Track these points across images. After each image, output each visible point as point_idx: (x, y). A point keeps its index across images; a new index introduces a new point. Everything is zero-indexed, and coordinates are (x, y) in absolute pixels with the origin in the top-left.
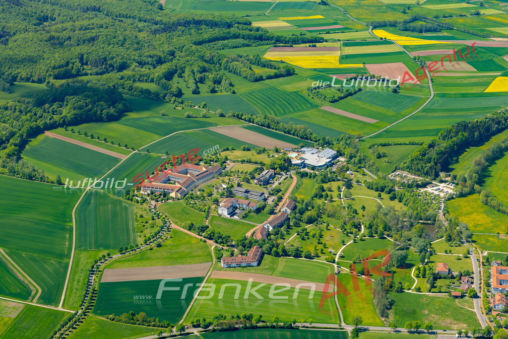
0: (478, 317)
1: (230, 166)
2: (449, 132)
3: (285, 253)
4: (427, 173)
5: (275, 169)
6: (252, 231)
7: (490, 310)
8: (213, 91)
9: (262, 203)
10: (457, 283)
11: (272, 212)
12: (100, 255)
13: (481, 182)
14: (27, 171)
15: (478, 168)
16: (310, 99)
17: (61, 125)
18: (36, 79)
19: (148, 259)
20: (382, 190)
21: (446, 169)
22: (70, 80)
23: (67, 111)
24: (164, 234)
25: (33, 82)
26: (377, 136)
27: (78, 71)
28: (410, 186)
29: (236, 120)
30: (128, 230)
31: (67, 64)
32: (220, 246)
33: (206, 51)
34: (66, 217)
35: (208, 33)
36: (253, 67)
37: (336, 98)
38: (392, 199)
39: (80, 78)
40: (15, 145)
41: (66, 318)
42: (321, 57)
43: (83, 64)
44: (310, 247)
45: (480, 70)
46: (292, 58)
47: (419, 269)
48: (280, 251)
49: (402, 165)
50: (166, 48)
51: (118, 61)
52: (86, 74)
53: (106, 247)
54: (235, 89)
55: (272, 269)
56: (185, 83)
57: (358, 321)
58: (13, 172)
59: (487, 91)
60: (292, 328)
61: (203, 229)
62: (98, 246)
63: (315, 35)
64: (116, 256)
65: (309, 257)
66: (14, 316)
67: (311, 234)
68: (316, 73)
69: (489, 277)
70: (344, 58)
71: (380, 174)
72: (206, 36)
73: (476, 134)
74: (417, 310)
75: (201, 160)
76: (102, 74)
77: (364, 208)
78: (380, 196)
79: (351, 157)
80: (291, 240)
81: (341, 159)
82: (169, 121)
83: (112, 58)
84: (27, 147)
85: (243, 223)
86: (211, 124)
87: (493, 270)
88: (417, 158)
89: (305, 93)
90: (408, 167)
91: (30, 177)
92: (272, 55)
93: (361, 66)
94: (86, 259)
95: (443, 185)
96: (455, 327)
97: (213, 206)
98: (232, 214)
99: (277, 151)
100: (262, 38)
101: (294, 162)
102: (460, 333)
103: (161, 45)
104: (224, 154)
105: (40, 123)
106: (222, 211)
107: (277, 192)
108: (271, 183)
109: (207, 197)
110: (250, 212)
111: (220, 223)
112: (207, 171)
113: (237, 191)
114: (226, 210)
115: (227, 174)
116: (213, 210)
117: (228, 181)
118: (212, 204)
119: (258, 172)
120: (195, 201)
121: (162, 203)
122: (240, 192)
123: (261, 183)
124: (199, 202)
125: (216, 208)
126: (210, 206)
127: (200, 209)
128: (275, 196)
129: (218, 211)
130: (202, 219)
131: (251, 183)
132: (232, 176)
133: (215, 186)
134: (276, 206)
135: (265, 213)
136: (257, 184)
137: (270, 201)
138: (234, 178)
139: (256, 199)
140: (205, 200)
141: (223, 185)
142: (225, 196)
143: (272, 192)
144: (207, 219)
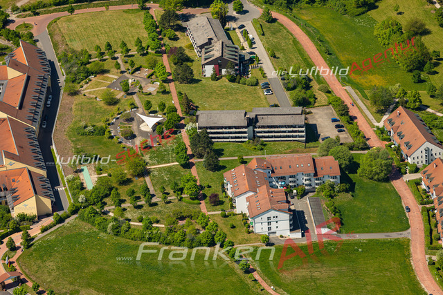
106: (269, 224)
107: (308, 87)
108: (251, 61)
109: (141, 179)
110: (332, 197)
111: (304, 274)
112: (28, 78)
113: (218, 128)
114: (287, 216)
115: (85, 69)
116: (226, 230)
117: (120, 95)
118: (190, 203)
119: (169, 32)
120: (124, 210)
121: (19, 252)
122: (230, 128)
123: (229, 70)
124: (140, 207)
125: (226, 216)
126: (204, 216)
127: (192, 240)
128: (316, 104)
129: (251, 229)
130: (234, 279)
131: (198, 81)
132: (107, 71)
133: (110, 128)
134: (366, 144)
135: (366, 180)
136: (218, 79)
137: (327, 129)
138: (126, 77)
139: (289, 137)
140: (152, 192)
141: (143, 117)
142: (192, 156)
143: (299, 93)
144: (248, 271)
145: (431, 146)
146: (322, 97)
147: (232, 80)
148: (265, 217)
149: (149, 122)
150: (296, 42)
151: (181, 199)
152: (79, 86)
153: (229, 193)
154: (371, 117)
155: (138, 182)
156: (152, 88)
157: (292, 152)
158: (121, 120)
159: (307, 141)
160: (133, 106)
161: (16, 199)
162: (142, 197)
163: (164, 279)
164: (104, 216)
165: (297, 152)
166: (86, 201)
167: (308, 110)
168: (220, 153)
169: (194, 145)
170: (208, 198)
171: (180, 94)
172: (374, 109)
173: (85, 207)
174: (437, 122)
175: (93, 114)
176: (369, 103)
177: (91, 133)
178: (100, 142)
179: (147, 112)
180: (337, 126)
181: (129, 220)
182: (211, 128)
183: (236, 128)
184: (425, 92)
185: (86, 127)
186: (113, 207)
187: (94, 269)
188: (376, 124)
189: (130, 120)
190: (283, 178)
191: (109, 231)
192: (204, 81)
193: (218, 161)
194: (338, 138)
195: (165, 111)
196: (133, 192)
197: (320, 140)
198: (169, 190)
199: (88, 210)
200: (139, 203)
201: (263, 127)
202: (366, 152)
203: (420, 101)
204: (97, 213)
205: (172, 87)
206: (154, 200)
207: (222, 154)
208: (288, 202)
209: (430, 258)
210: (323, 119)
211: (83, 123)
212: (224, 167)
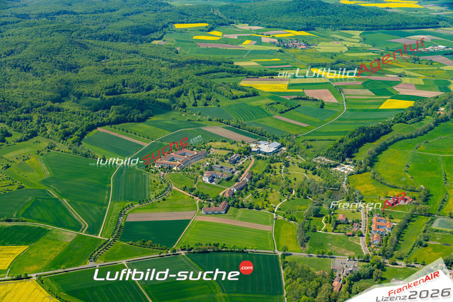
0: (362, 248)
1: (212, 151)
2: (354, 133)
3: (243, 206)
4: (337, 158)
5: (240, 154)
6: (223, 192)
7: (370, 244)
8: (206, 105)
9: (231, 175)
10: (351, 227)
11: (237, 181)
12: (127, 204)
13: (371, 165)
14: (84, 152)
15: (370, 156)
16: (267, 111)
17: (108, 124)
18: (94, 95)
19: (156, 207)
20: (308, 169)
21: (350, 155)
22: (116, 96)
23: (112, 115)
24: (168, 193)
25: (93, 97)
26: (307, 135)
27: (121, 90)
28: (326, 166)
29: (219, 123)
30: (145, 189)
31: (115, 86)
32: (202, 201)
33: (203, 79)
34: (107, 181)
35: (205, 68)
36: (232, 90)
37: (283, 110)
38: (314, 174)
39: (122, 95)
40: (78, 136)
41: (102, 243)
42: (276, 85)
43: (124, 86)
44: (259, 203)
45: (377, 94)
46: (257, 85)
47: (327, 218)
48: (240, 204)
49: (322, 153)
50: (178, 77)
51: (147, 85)
52: (126, 93)
53: (131, 200)
54: (219, 104)
55: (235, 216)
56: (188, 100)
57: (285, 249)
58: (75, 152)
59: (380, 108)
60: (244, 252)
61: (192, 190)
62: (126, 199)
63: (273, 71)
64: (137, 205)
65: (258, 209)
66: (70, 241)
67: (260, 195)
68: (272, 95)
69: (371, 224)
70: (291, 86)
71: (308, 158)
72: (203, 70)
73: (371, 134)
74: (324, 243)
75: (194, 147)
76: (136, 93)
77: (295, 179)
78: (306, 172)
79: (290, 148)
80: (248, 198)
81: (284, 148)
82: (176, 123)
83: (143, 83)
84: (86, 137)
85: (218, 187)
86: (202, 125)
87: (374, 220)
88: (331, 149)
89: (264, 107)
90: (325, 154)
91: (86, 156)
92: (245, 83)
93: (301, 91)
94: (118, 207)
95: (347, 166)
96: (347, 254)
97: (200, 176)
98: (211, 181)
99: (243, 143)
100: (239, 72)
101: (253, 150)
102: (350, 258)
103: (175, 75)
104: (209, 144)
105: (95, 122)
110: (222, 180)
112: (197, 154)
113: (216, 167)
114: (207, 178)
124: (191, 173)
135: (232, 181)
141: (207, 163)
146: (242, 170)
156: (216, 161)
190: (216, 175)
195: (212, 163)
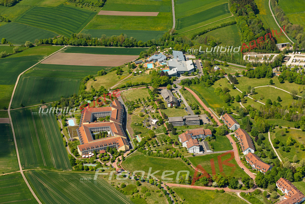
5: (163, 86)
16: (80, 9)
26: (180, 26)
77: (280, 100)
80: (280, 156)
89: (71, 5)
95: (292, 55)
97: (175, 147)
98: (201, 149)
99: (134, 66)
106: (193, 150)
107: (198, 109)
108: (181, 102)
109: (154, 138)
110: (210, 141)
111: (205, 164)
112: (118, 110)
113: (175, 122)
114: (198, 147)
115: (134, 106)
116: (181, 152)
117: (144, 114)
118: (169, 145)
119: (156, 94)
120: (151, 148)
121: (121, 162)
122: (178, 122)
123: (175, 105)
124: (155, 147)
125: (180, 148)
126: (174, 149)
127: (172, 156)
128: (201, 114)
129: (188, 152)
130: (185, 167)
131: (166, 108)
132: (140, 107)
133: (143, 124)
134: (217, 125)
135: (218, 135)
136: (172, 108)
137: (205, 121)
138: (145, 108)
139: (195, 124)
140: (158, 142)
141: (152, 120)
142: (168, 131)
143: (196, 111)
144: (189, 164)
145: (236, 124)
146: (202, 112)
147: (176, 108)
148: (192, 148)
149: (154, 121)
150: (192, 96)
151: (166, 144)
152: (132, 112)
153: (180, 141)
154: (217, 117)
155: (153, 139)
156: (154, 111)
157: (196, 128)
158: (146, 121)
159: (200, 125)
160: (149, 117)
161: (119, 146)
162: (155, 144)
163: (165, 168)
164: (145, 150)
165: (198, 128)
166: (139, 146)
167: (199, 115)
168: (176, 129)
169: (168, 127)
170: (174, 143)
171: (162, 112)
172: (218, 114)
173: (139, 147)
174: (236, 117)
175: (137, 120)
176: (216, 112)
177: (138, 125)
178: (140, 128)
179: (153, 118)
180: (208, 120)
181: (152, 151)
182: (173, 122)
183: (180, 122)
184: (232, 108)
185: (136, 124)
186: (147, 147)
187: (144, 166)
188: (219, 119)
189: (149, 121)
190: (195, 136)
191: (147, 154)
192: (168, 108)
193: (176, 132)
194: (209, 123)
195: (159, 118)
196: (153, 142)
197: (204, 124)
198: (163, 141)
199: (140, 148)
200: (155, 146)
201: (188, 121)
202: (217, 127)
203: (231, 111)
204: (143, 149)
205: (159, 110)
206: (159, 144)
207: (176, 130)
208: (198, 143)
209: (240, 157)
210: (204, 118)
211: (135, 123)
212: (178, 134)
